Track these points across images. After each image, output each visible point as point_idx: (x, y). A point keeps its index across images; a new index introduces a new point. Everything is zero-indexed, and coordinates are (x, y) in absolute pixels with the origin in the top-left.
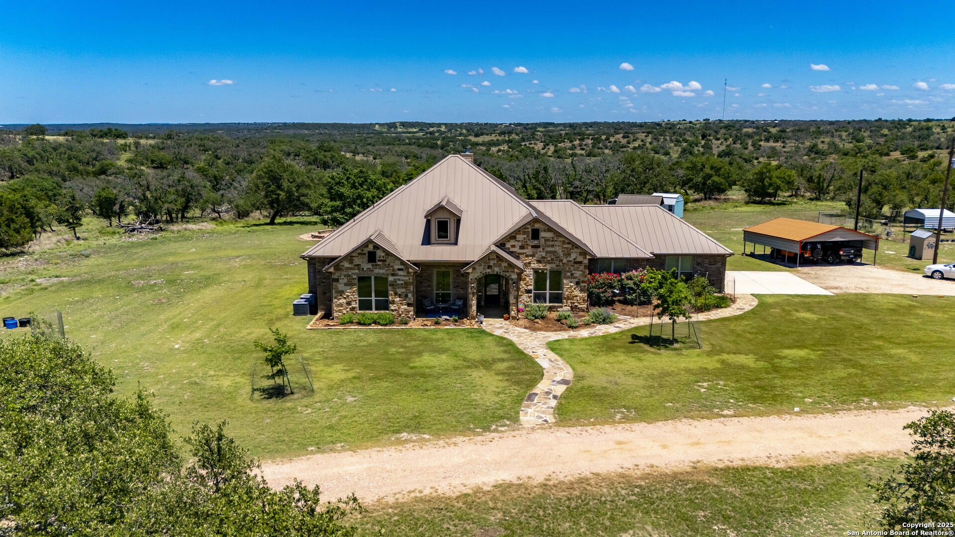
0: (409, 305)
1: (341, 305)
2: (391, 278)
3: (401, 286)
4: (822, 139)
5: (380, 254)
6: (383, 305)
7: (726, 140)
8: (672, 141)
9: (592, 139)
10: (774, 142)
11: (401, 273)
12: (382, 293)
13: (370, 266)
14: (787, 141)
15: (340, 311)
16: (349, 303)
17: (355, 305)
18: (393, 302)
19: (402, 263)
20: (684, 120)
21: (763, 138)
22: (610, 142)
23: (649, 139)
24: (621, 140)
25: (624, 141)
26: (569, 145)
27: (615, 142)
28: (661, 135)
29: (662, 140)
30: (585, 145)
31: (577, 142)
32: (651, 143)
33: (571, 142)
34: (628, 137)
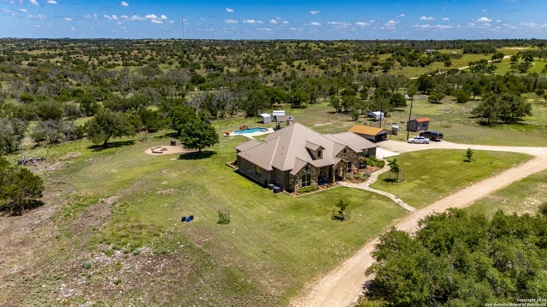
0: (316, 182)
1: (297, 187)
2: (312, 174)
3: (315, 176)
4: (243, 54)
5: (309, 166)
6: (309, 184)
7: (197, 54)
8: (168, 55)
9: (119, 54)
10: (222, 55)
11: (315, 172)
12: (309, 179)
13: (306, 171)
14: (228, 55)
15: (297, 189)
16: (299, 185)
17: (301, 186)
18: (312, 182)
19: (315, 168)
20: (160, 39)
21: (216, 53)
22: (132, 56)
23: (154, 54)
24: (138, 54)
25: (140, 55)
26: (106, 58)
27: (135, 56)
28: (160, 51)
29: (162, 54)
30: (117, 58)
31: (110, 56)
32: (156, 56)
33: (106, 55)
34: (141, 52)
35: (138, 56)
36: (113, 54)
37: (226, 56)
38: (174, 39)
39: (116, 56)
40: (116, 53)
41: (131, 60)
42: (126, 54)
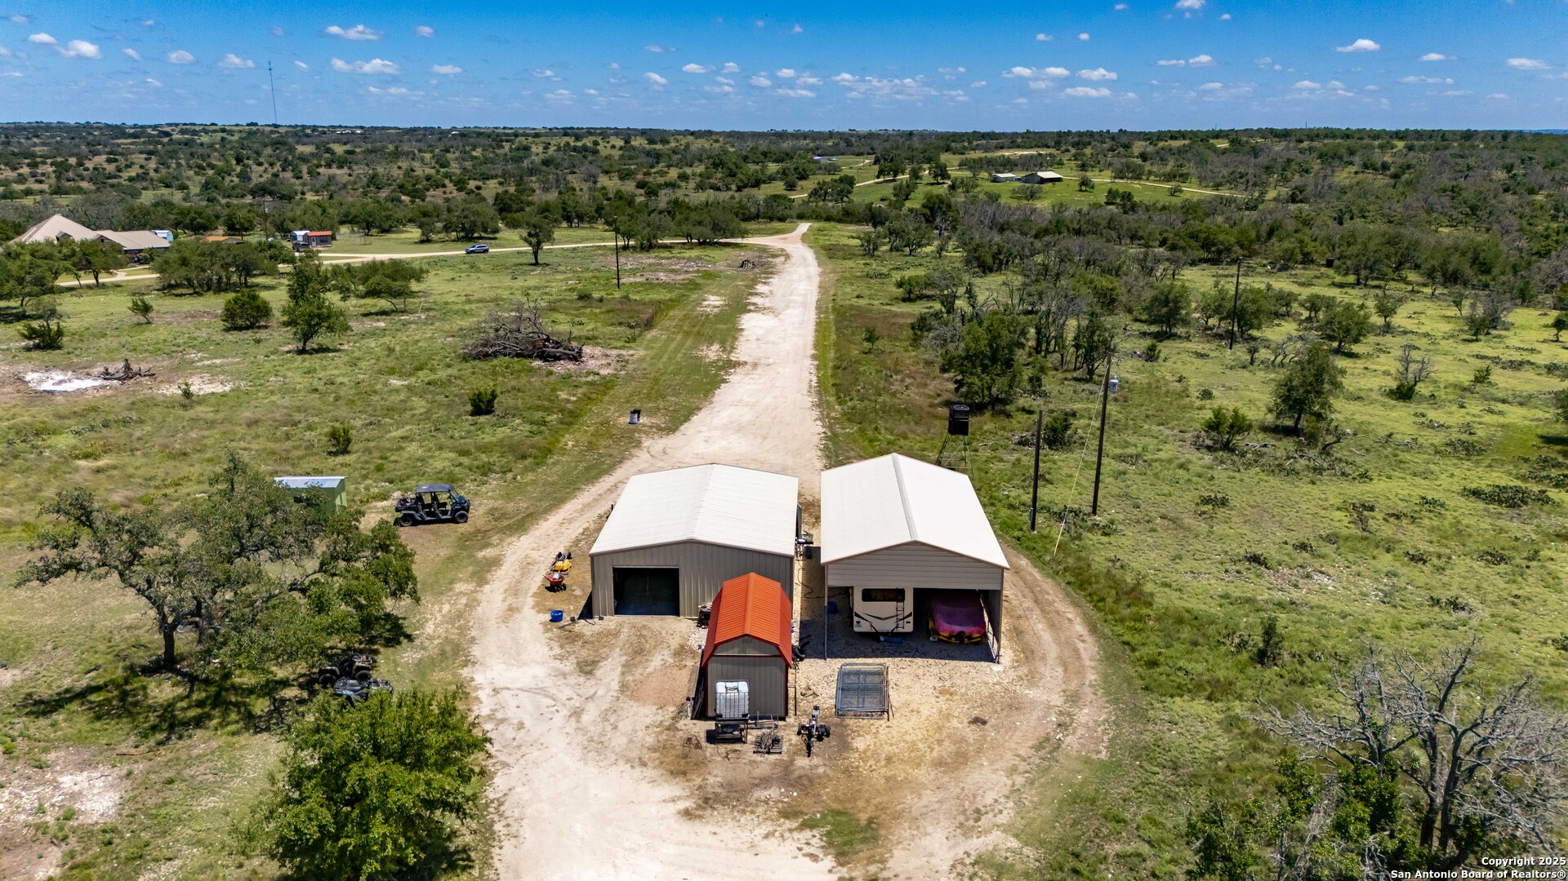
7: (271, 165)
9: (52, 164)
14: (354, 167)
20: (213, 124)
22: (87, 169)
23: (152, 164)
24: (106, 165)
25: (111, 168)
26: (12, 175)
27: (95, 169)
28: (171, 158)
29: (174, 166)
30: (43, 174)
31: (25, 170)
32: (156, 171)
33: (14, 169)
34: (116, 160)
35: (104, 169)
36: (33, 165)
37: (350, 168)
38: (256, 124)
39: (39, 171)
40: (45, 163)
41: (83, 179)
42: (71, 165)
